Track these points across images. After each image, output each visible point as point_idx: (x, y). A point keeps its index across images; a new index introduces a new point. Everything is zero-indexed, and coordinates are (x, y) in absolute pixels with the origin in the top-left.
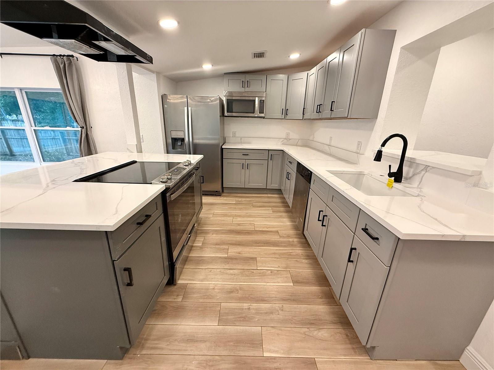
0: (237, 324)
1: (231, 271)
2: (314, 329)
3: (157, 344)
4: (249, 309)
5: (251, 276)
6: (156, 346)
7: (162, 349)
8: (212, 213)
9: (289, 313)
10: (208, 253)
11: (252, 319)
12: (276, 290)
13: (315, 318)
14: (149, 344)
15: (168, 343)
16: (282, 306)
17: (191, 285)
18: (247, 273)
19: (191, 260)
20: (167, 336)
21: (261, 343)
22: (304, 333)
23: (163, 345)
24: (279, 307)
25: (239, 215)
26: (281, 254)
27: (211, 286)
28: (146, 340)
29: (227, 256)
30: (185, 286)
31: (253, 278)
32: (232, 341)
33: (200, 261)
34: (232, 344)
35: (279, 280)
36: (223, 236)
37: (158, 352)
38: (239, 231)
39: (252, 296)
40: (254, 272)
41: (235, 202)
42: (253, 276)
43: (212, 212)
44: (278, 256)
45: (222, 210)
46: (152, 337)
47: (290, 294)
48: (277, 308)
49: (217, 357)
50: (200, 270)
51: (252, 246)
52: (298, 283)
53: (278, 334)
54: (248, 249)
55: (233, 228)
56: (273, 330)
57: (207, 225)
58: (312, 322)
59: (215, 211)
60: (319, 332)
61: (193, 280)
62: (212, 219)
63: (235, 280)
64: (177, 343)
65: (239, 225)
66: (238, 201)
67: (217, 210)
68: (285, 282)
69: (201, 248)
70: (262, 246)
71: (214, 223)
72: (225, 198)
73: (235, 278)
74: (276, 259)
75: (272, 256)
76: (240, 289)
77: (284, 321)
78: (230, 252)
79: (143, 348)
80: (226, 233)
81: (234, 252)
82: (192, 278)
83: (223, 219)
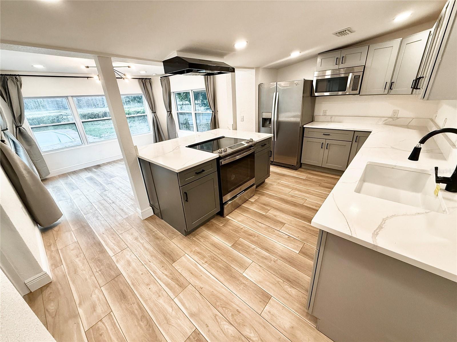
0: (241, 252)
1: (260, 224)
2: (287, 284)
3: (200, 238)
4: (254, 249)
5: (271, 233)
6: (199, 239)
7: (201, 241)
8: (277, 182)
9: (278, 266)
10: (253, 208)
11: (251, 255)
12: (282, 249)
13: (295, 280)
14: (197, 237)
15: (204, 241)
16: (277, 260)
17: (231, 221)
18: (269, 230)
19: (241, 208)
20: (205, 238)
21: (246, 268)
22: (278, 282)
23: (202, 240)
24: (274, 259)
25: (299, 189)
26: (309, 229)
27: (242, 227)
28: (198, 234)
29: (265, 214)
30: (228, 220)
31: (271, 234)
32: (231, 257)
33: (246, 210)
34: (231, 258)
35: (290, 245)
36: (272, 200)
37: (198, 241)
38: (288, 201)
39: (261, 244)
40: (275, 231)
41: (304, 178)
42: (272, 234)
43: (279, 181)
44: (305, 230)
45: (288, 182)
46: (200, 235)
47: (290, 257)
48: (272, 258)
49: (220, 259)
50: (242, 215)
51: (289, 215)
52: (304, 254)
53: (260, 271)
54: (284, 216)
55: (285, 197)
56: (259, 267)
57: (268, 189)
58: (291, 280)
59: (281, 181)
60: (290, 288)
61: (234, 219)
62: (275, 186)
63: (258, 230)
64: (207, 243)
65: (292, 197)
66: (309, 178)
67: (284, 181)
68: (293, 248)
69: (252, 203)
70: (298, 218)
71: (274, 190)
72: (299, 173)
73: (260, 229)
74: (301, 231)
75: (300, 228)
76: (257, 236)
77: (270, 268)
78: (269, 213)
79: (194, 237)
80: (277, 199)
81: (272, 214)
82: (234, 218)
83: (283, 188)
